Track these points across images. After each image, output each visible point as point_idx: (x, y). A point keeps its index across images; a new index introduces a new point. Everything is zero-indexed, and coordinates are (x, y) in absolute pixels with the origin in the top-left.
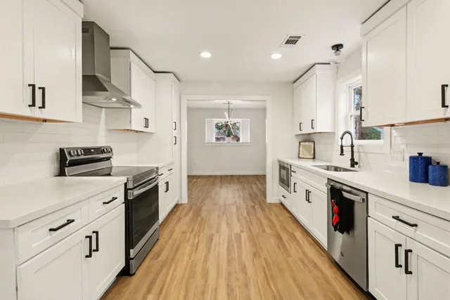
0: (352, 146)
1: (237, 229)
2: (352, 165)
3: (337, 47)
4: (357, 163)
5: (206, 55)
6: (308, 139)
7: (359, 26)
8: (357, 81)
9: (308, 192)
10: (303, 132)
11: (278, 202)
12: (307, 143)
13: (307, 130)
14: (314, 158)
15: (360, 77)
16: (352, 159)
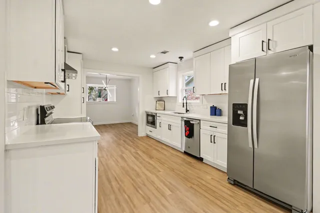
0: (187, 103)
1: (133, 150)
2: (187, 112)
3: (181, 58)
4: (188, 111)
5: (115, 49)
6: (160, 99)
7: (192, 53)
8: (191, 73)
9: (170, 126)
10: (160, 96)
11: (146, 135)
12: (160, 102)
13: (163, 95)
14: (164, 110)
15: (192, 71)
16: (187, 109)
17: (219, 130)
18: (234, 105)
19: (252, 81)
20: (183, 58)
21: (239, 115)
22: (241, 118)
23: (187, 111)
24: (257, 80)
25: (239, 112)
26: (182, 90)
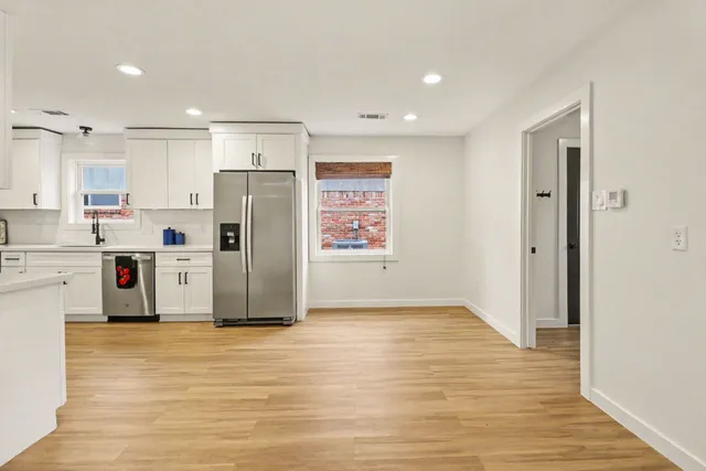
0: (98, 225)
2: (98, 243)
3: (86, 130)
4: (103, 240)
14: (7, 243)
16: (98, 237)
17: (193, 262)
18: (222, 225)
19: (244, 198)
20: (91, 129)
21: (228, 238)
22: (231, 241)
23: (99, 240)
24: (250, 197)
25: (229, 234)
26: (75, 196)
